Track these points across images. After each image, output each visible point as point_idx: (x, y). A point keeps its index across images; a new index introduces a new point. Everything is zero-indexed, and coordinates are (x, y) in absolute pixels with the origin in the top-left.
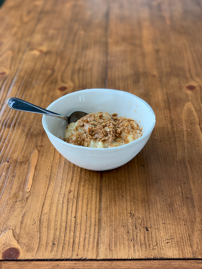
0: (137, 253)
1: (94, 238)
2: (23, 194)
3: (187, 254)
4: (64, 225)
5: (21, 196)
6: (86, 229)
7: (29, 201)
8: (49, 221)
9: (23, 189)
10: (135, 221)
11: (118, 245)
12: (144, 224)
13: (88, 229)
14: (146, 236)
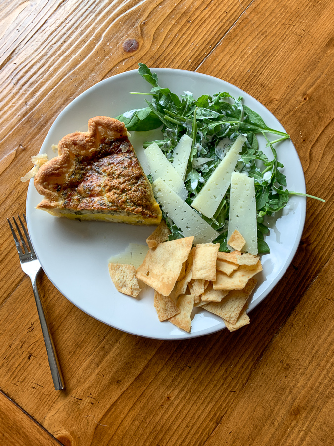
3: (37, 415)
10: (28, 339)
12: (32, 348)
14: (22, 365)
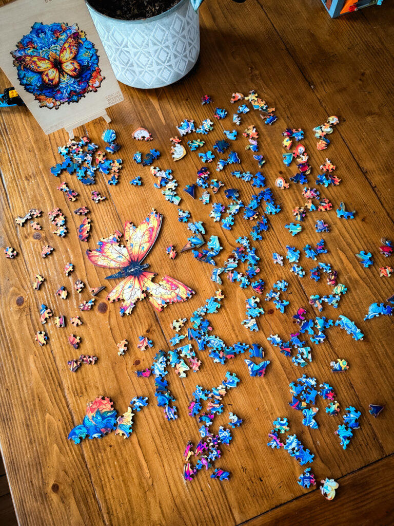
0: (262, 507)
1: (226, 506)
2: (147, 481)
4: (196, 502)
5: (145, 485)
6: (216, 500)
7: (156, 487)
8: (183, 502)
9: (143, 475)
11: (246, 505)
13: (217, 499)
